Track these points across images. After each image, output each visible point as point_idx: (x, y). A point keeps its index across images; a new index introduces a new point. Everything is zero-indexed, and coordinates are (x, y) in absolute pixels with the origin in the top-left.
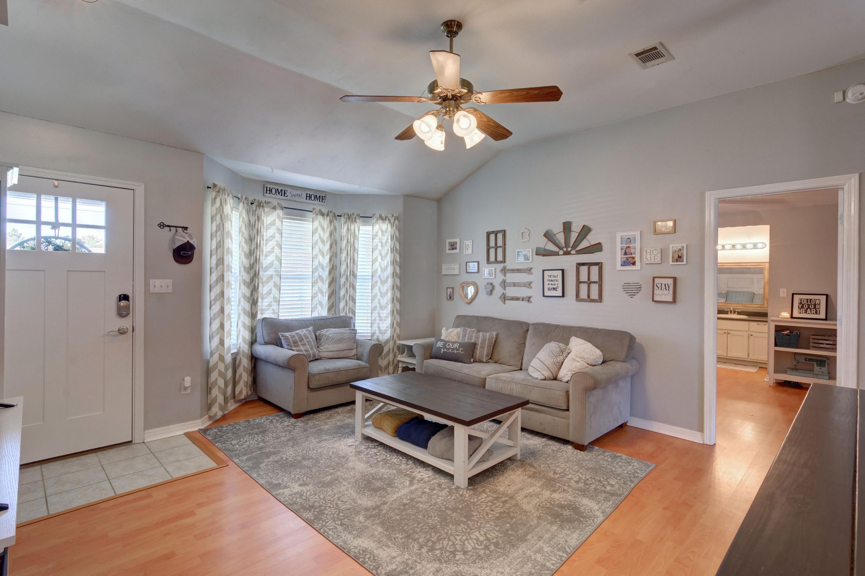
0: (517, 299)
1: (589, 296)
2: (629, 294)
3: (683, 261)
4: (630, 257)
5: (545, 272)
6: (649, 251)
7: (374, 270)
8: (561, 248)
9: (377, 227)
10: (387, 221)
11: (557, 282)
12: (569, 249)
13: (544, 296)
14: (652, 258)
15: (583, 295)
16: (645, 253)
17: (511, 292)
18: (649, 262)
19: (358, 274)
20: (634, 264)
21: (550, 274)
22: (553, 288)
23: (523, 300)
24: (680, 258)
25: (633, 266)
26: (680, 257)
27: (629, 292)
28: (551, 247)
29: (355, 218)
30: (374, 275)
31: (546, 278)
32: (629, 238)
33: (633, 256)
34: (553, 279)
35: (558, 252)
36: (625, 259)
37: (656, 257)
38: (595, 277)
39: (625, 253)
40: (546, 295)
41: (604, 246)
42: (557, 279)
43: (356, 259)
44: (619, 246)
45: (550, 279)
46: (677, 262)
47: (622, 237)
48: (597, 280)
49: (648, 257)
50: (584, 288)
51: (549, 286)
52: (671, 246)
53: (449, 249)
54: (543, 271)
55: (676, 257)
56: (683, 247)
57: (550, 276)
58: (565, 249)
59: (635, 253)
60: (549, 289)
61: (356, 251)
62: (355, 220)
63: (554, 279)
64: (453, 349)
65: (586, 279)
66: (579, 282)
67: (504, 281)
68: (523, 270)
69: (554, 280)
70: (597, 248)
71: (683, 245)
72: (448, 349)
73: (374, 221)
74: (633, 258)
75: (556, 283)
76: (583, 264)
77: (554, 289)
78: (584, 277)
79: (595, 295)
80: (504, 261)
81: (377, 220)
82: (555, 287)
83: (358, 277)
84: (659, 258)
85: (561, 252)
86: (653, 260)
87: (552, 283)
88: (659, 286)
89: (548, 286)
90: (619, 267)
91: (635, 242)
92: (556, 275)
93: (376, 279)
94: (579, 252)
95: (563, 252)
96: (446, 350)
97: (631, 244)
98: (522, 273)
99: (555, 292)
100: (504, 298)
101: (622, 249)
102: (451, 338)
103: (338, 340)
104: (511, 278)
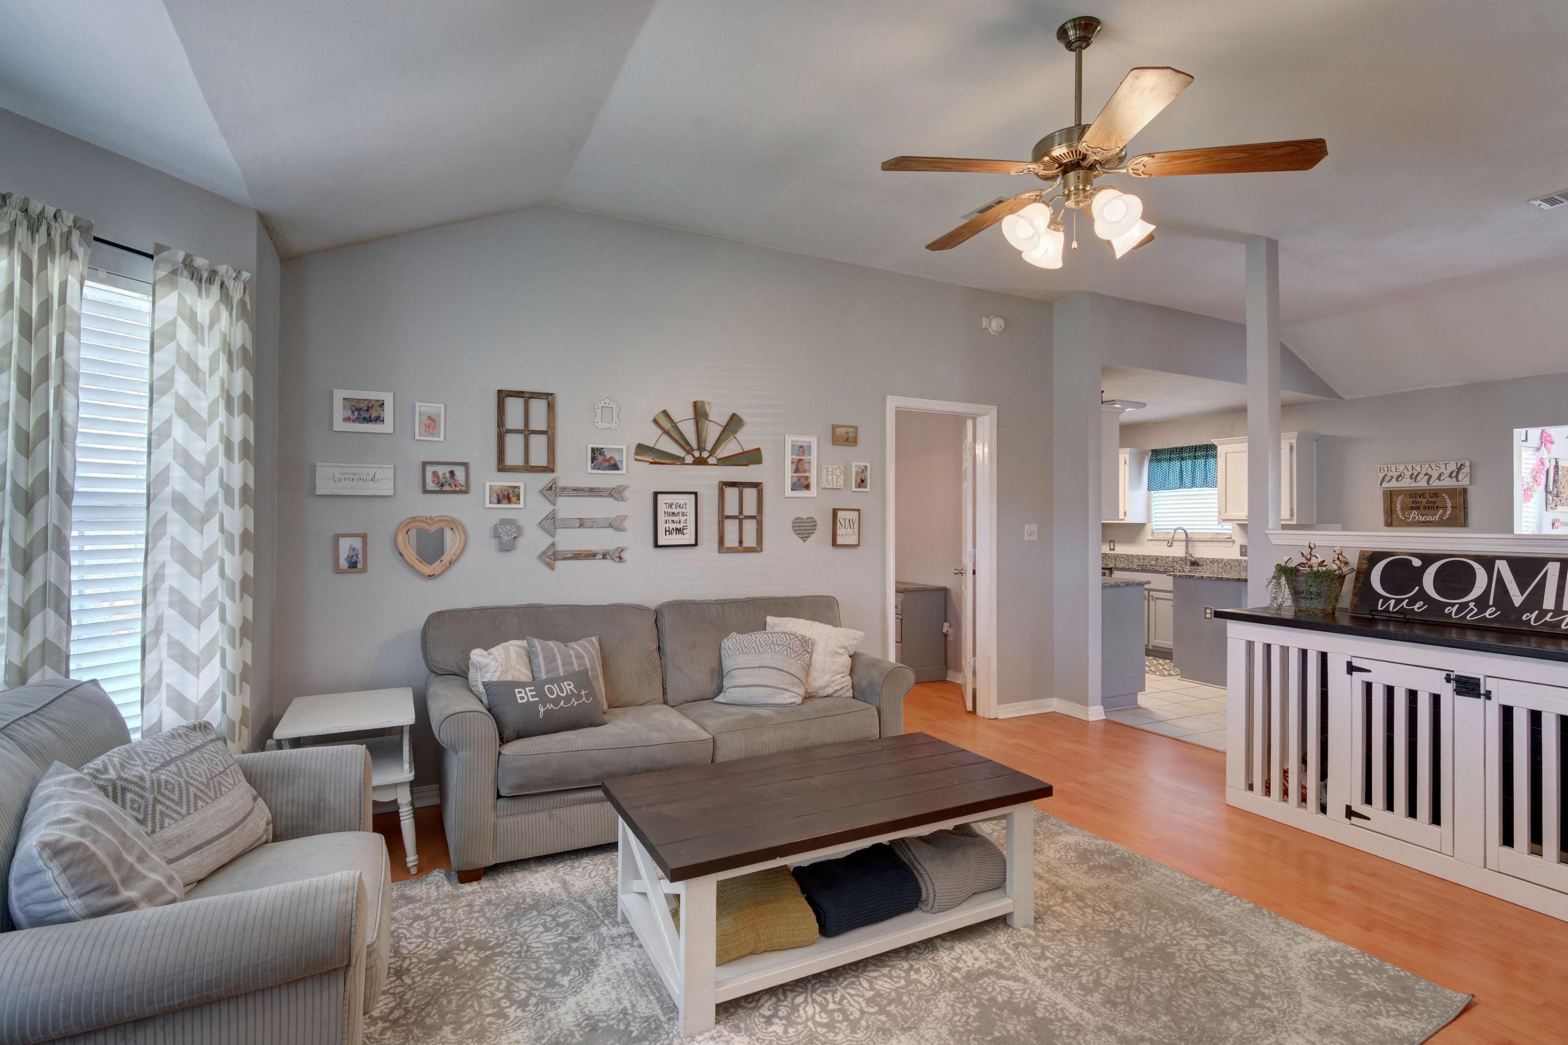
0: (592, 555)
1: (741, 542)
2: (801, 536)
3: (866, 487)
4: (802, 477)
5: (660, 497)
6: (830, 469)
7: (154, 472)
8: (689, 452)
9: (170, 301)
10: (215, 288)
11: (685, 517)
12: (705, 454)
13: (656, 546)
14: (835, 480)
15: (731, 540)
16: (824, 472)
17: (568, 540)
18: (831, 487)
19: (79, 488)
20: (807, 487)
21: (670, 502)
22: (677, 529)
23: (604, 556)
24: (862, 483)
25: (807, 492)
26: (863, 481)
27: (801, 532)
28: (668, 446)
29: (67, 237)
30: (156, 495)
31: (662, 508)
32: (801, 447)
33: (806, 474)
34: (676, 511)
35: (683, 459)
36: (795, 480)
37: (839, 480)
38: (750, 508)
39: (797, 471)
40: (660, 543)
41: (765, 455)
42: (683, 510)
43: (69, 418)
44: (789, 457)
45: (670, 510)
46: (860, 487)
47: (794, 443)
48: (754, 513)
49: (830, 478)
50: (731, 527)
51: (667, 525)
52: (854, 464)
53: (347, 419)
54: (656, 494)
55: (859, 481)
56: (866, 467)
57: (671, 506)
58: (697, 454)
59: (809, 471)
60: (668, 532)
61: (69, 384)
62: (67, 248)
63: (678, 510)
64: (567, 699)
65: (735, 512)
66: (723, 517)
67: (552, 517)
68: (606, 490)
69: (678, 513)
70: (752, 457)
71: (866, 464)
72: (556, 701)
73: (161, 273)
74: (807, 478)
75: (683, 519)
76: (733, 484)
77: (679, 531)
78: (731, 508)
79: (750, 541)
80: (549, 469)
81: (174, 272)
82: (679, 526)
83: (76, 502)
84: (842, 482)
85: (689, 459)
86: (835, 484)
87: (675, 518)
88: (843, 522)
89: (665, 525)
90: (789, 492)
91: (810, 454)
92: (681, 502)
93: (162, 508)
94: (724, 461)
95: (693, 459)
96: (550, 706)
97: (804, 456)
98: (602, 496)
99: (680, 536)
100: (551, 557)
101: (792, 463)
102: (516, 674)
103: (207, 786)
104: (568, 507)
